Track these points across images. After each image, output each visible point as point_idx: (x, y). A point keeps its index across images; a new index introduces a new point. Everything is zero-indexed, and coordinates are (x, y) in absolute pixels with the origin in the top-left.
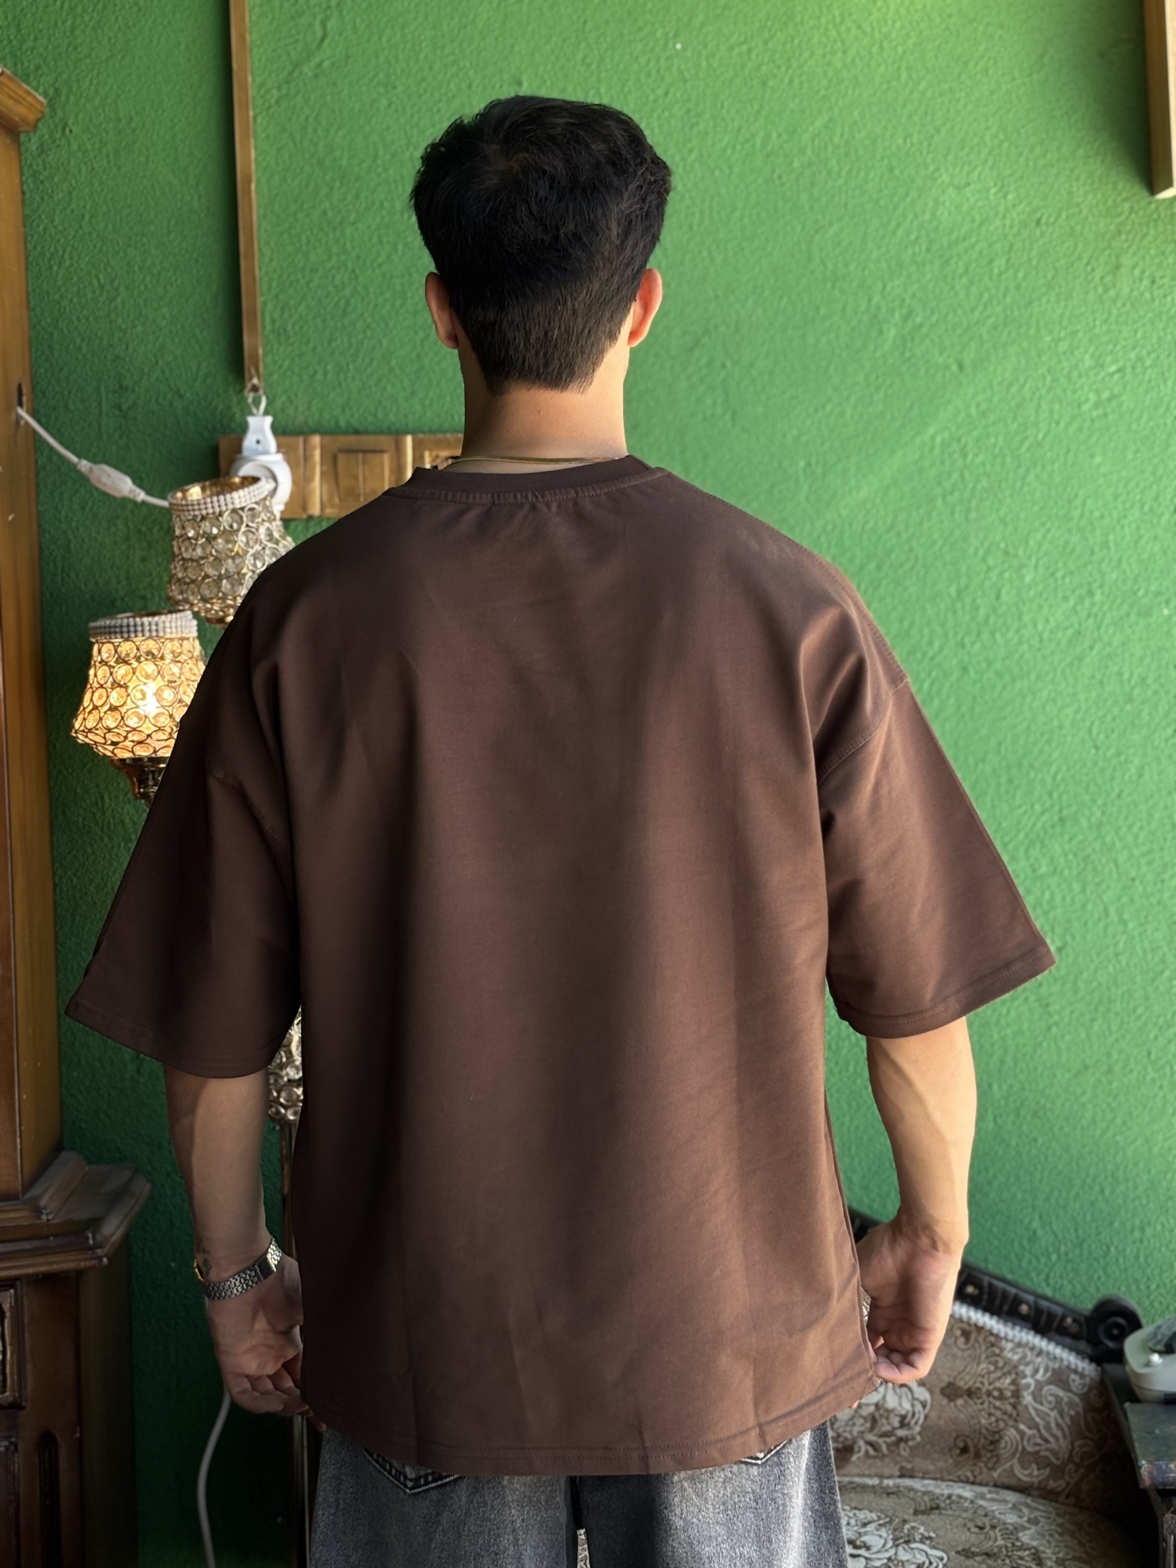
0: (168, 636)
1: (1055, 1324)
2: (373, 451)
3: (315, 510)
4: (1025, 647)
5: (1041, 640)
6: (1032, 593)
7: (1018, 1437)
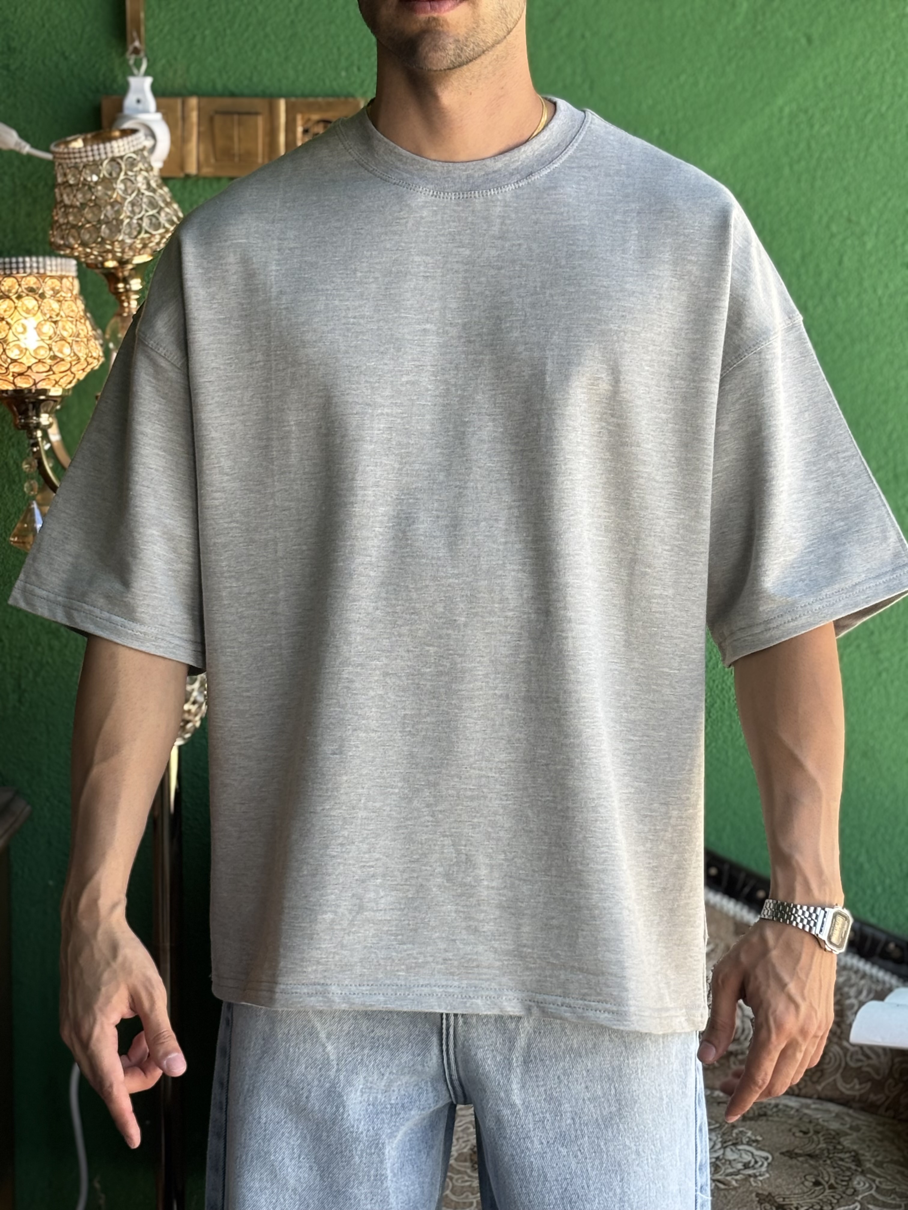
0: (49, 273)
1: (879, 949)
2: (249, 113)
3: (192, 169)
4: (865, 310)
5: (880, 305)
6: (873, 259)
7: (841, 1052)
